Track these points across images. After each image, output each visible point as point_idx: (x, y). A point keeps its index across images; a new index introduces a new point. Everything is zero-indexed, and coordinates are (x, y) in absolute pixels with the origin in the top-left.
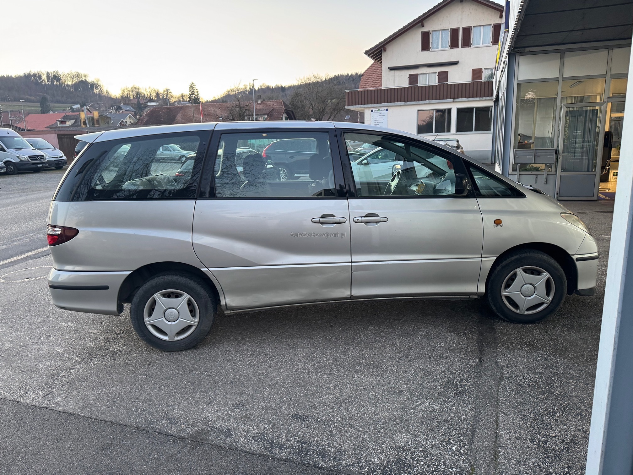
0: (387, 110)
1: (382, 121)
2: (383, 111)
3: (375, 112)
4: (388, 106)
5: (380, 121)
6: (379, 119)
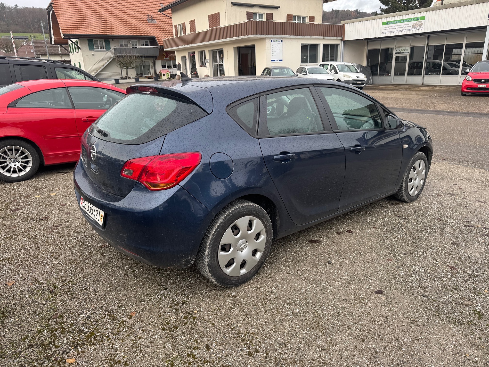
0: (282, 41)
1: (279, 51)
2: (279, 42)
3: (274, 42)
4: (282, 38)
6: (277, 49)
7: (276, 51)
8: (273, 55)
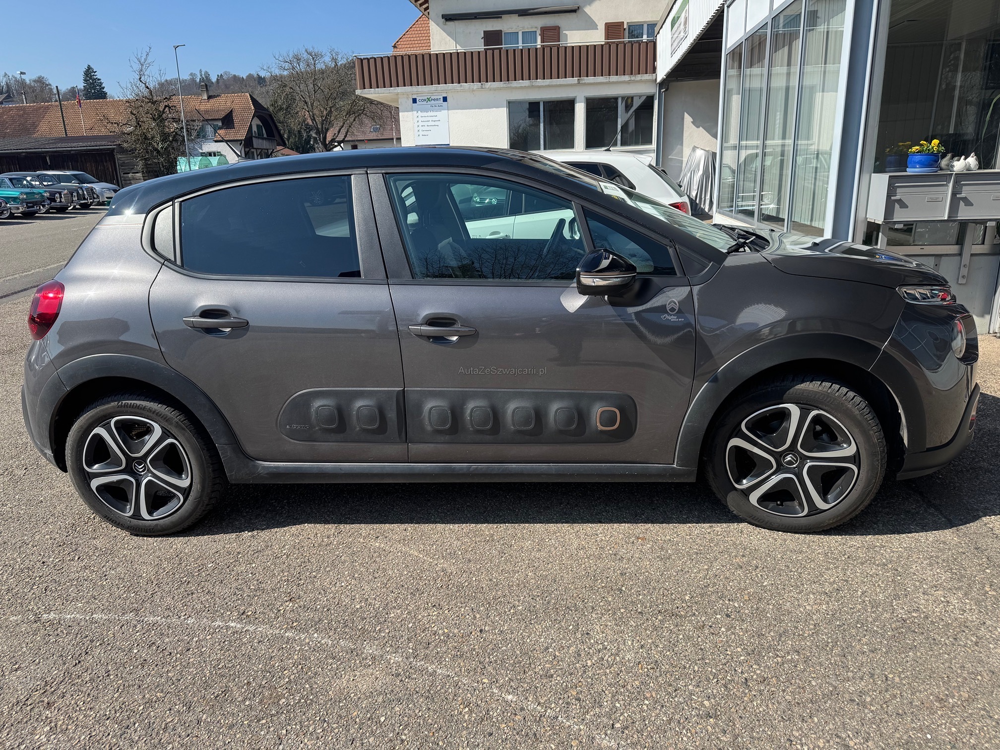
0: (445, 99)
1: (436, 123)
2: (436, 102)
3: (421, 103)
4: (447, 92)
5: (433, 123)
6: (430, 119)
7: (429, 123)
8: (419, 133)
